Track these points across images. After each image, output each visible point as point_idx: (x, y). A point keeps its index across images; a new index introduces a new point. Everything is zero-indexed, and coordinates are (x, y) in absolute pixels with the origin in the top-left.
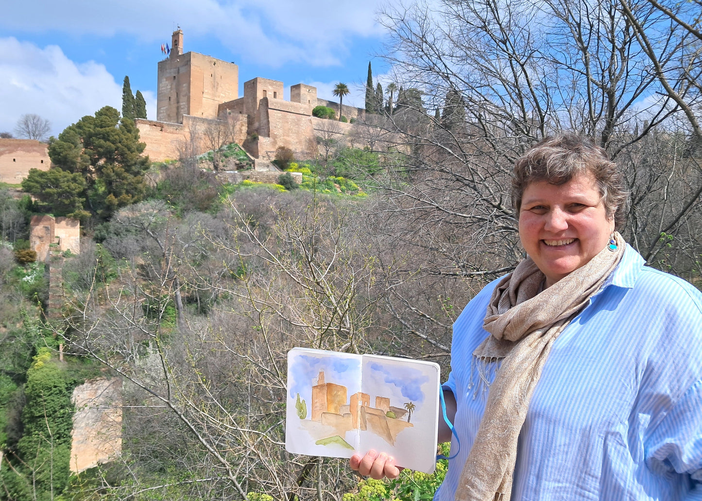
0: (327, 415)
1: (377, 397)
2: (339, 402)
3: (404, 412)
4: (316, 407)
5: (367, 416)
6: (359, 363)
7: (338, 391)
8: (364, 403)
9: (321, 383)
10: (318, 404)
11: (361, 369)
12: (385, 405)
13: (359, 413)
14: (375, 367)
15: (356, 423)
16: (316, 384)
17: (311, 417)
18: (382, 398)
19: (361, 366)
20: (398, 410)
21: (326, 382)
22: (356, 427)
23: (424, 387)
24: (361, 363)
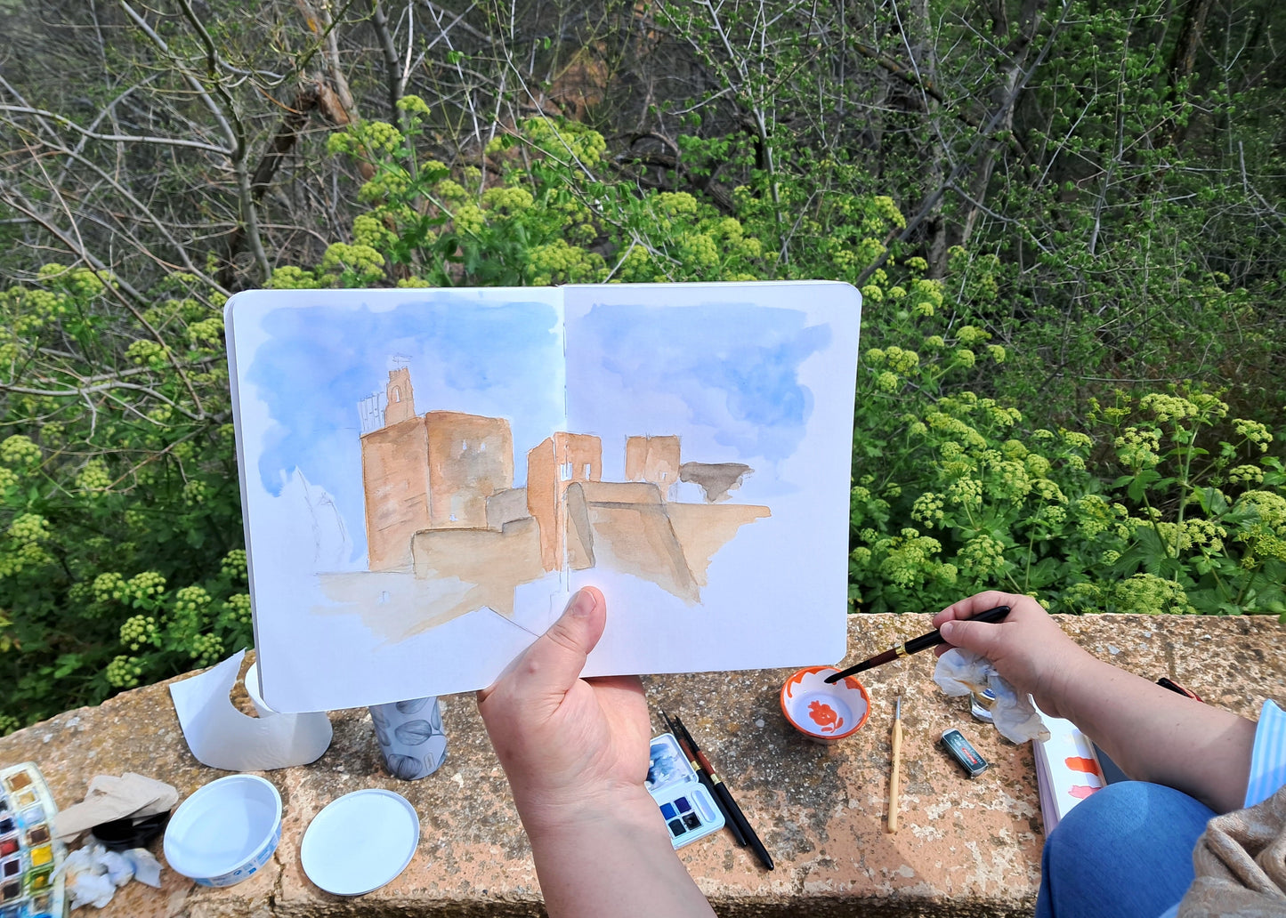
0: (436, 542)
1: (632, 441)
2: (482, 479)
3: (735, 472)
4: (385, 515)
5: (594, 515)
6: (556, 319)
7: (478, 438)
8: (578, 469)
9: (398, 417)
10: (392, 504)
11: (560, 342)
12: (663, 463)
13: (563, 510)
14: (614, 327)
15: (554, 546)
16: (379, 425)
17: (365, 557)
18: (649, 440)
19: (559, 329)
20: (715, 472)
21: (420, 409)
22: (557, 566)
23: (807, 372)
24: (561, 320)
